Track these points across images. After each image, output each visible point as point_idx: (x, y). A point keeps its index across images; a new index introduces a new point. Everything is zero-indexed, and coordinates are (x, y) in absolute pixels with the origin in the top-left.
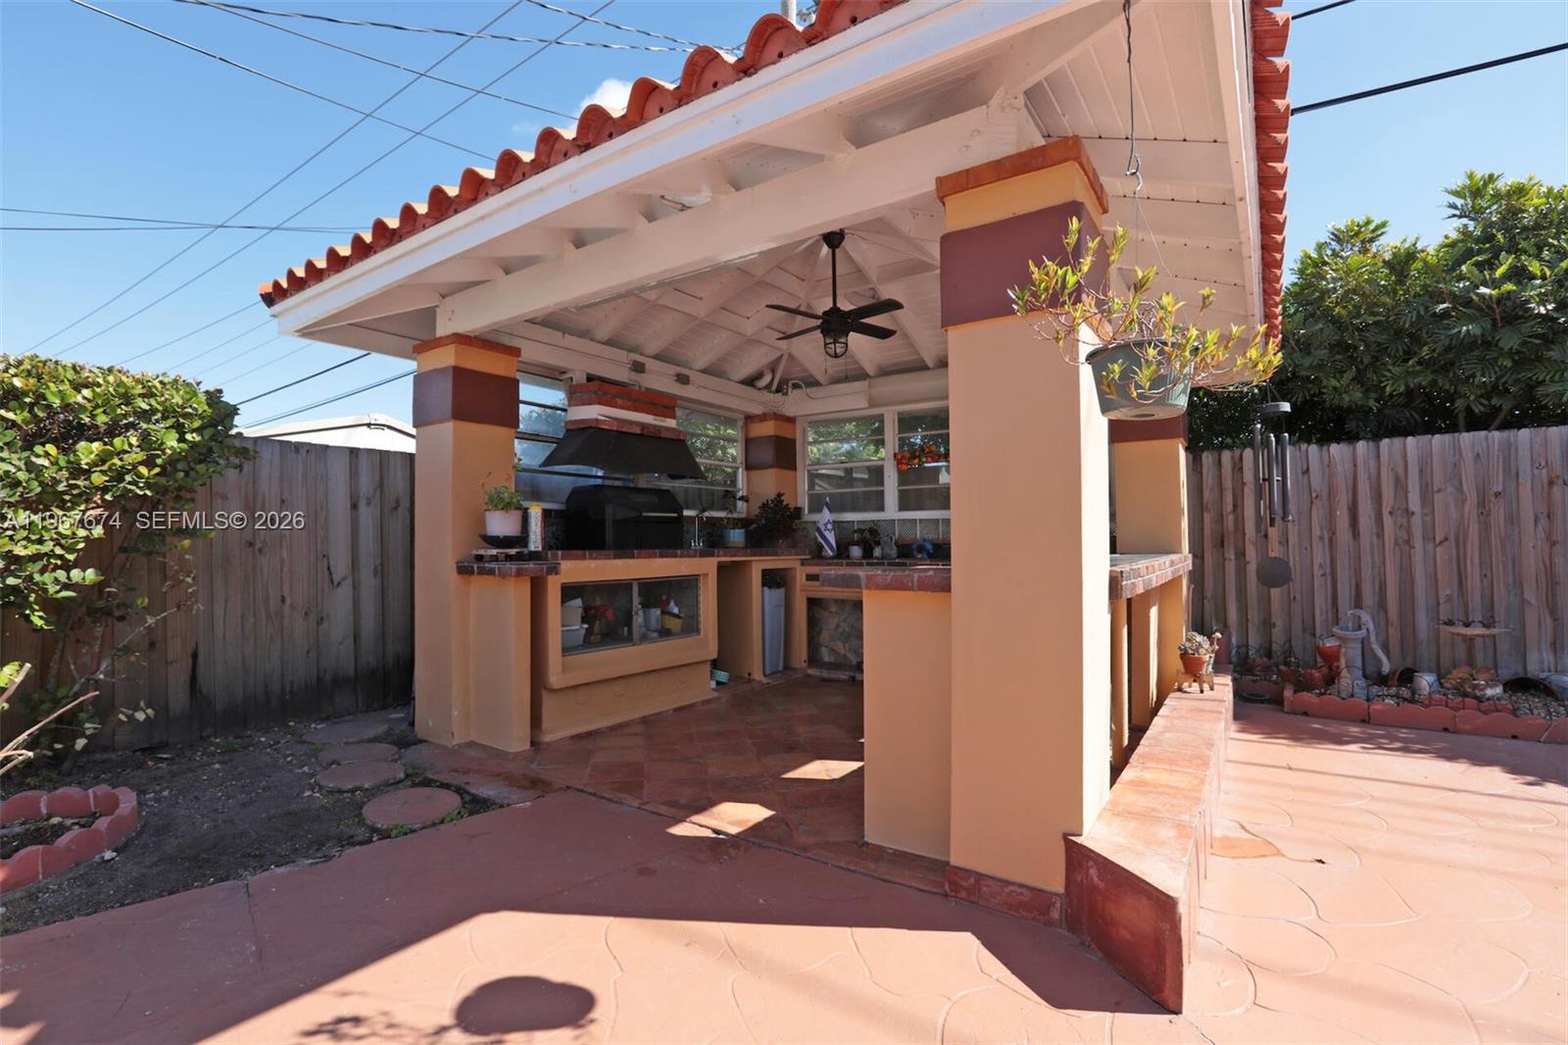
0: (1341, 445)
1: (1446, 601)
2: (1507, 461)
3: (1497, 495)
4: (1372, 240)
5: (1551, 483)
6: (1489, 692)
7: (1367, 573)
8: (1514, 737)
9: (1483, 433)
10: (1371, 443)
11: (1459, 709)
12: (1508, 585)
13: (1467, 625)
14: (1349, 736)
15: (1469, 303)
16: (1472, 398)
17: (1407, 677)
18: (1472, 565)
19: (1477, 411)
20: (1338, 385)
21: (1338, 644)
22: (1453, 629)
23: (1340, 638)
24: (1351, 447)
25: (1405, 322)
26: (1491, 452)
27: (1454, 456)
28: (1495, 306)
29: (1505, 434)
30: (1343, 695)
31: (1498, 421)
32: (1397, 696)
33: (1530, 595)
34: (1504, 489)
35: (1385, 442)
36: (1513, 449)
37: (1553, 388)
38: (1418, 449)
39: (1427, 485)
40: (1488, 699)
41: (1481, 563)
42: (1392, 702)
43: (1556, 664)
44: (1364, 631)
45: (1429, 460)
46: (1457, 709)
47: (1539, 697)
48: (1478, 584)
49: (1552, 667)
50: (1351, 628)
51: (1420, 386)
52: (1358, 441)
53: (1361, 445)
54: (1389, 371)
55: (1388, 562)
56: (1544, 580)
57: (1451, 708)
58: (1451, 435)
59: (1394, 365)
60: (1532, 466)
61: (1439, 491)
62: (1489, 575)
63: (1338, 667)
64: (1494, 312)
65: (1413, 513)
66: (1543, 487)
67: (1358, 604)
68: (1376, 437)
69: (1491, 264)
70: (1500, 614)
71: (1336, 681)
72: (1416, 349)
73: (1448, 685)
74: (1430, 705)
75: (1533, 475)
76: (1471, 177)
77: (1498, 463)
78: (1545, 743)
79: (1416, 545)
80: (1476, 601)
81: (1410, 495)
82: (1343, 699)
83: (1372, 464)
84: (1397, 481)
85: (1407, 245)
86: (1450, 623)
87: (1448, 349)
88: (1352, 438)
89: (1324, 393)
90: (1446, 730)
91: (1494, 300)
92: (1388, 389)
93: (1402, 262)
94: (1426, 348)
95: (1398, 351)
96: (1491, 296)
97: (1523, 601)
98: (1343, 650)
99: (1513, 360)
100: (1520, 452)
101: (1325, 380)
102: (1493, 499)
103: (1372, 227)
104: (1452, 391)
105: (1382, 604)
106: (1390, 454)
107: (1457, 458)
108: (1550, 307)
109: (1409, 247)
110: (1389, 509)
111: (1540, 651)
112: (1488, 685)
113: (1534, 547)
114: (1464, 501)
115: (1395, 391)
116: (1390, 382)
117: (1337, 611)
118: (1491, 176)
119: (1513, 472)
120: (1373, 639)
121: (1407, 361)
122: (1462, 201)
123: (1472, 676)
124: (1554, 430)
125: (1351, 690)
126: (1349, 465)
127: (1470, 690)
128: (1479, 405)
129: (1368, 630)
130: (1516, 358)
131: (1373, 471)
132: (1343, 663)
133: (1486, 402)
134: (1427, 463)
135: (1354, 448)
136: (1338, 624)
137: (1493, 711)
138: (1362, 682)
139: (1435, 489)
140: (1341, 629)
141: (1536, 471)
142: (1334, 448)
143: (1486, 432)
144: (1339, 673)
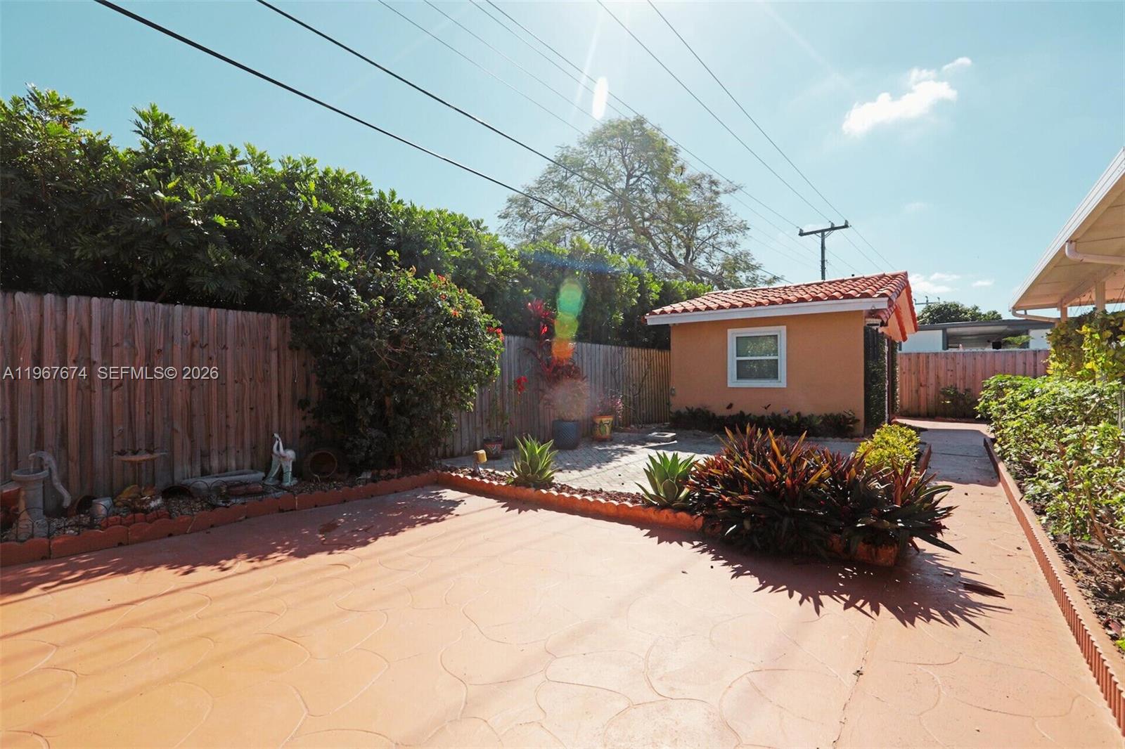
0: (28, 295)
1: (119, 435)
2: (166, 326)
3: (159, 351)
4: (71, 120)
5: (193, 345)
6: (153, 504)
7: (49, 417)
8: (170, 535)
9: (151, 304)
10: (59, 298)
11: (131, 524)
12: (164, 418)
13: (135, 453)
14: (29, 579)
15: (148, 201)
16: (145, 276)
17: (85, 504)
18: (139, 404)
19: (147, 286)
20: (28, 238)
21: (17, 488)
22: (125, 458)
23: (19, 482)
24: (39, 298)
25: (95, 200)
26: (156, 319)
27: (130, 318)
28: (165, 210)
29: (166, 307)
30: (22, 537)
31: (161, 297)
32: (78, 525)
33: (177, 426)
34: (164, 348)
35: (72, 299)
36: (171, 318)
37: (198, 280)
38: (101, 308)
39: (107, 340)
40: (152, 510)
41: (146, 403)
42: (72, 531)
43: (192, 471)
44: (46, 472)
45: (110, 320)
46: (128, 525)
47: (182, 499)
48: (143, 418)
49: (190, 476)
50: (32, 471)
51: (105, 258)
52: (46, 294)
53: (49, 297)
54: (80, 238)
55: (70, 405)
56: (186, 414)
57: (124, 525)
58: (129, 301)
59: (83, 233)
60: (182, 332)
61: (117, 345)
62: (151, 411)
63: (17, 510)
64: (164, 214)
65: (95, 362)
66: (188, 348)
67: (39, 445)
68: (64, 292)
69: (165, 178)
70: (158, 443)
71: (14, 524)
72: (104, 226)
73: (119, 504)
74: (107, 526)
75: (183, 339)
76: (154, 108)
77: (161, 328)
78: (189, 533)
79: (96, 390)
80: (141, 433)
81: (93, 348)
82: (22, 541)
83: (59, 316)
84: (82, 334)
85: (101, 138)
86: (122, 453)
87: (130, 233)
88: (40, 290)
89: (11, 242)
90: (120, 544)
91: (165, 205)
92: (77, 253)
93: (96, 151)
94: (112, 227)
95: (87, 223)
96: (163, 201)
97: (173, 429)
98: (23, 493)
99: (174, 254)
100: (176, 323)
101: (13, 229)
102: (156, 354)
103: (72, 108)
104: (130, 267)
105: (63, 443)
106: (76, 310)
107: (132, 319)
108: (200, 222)
109: (103, 141)
110: (73, 358)
111: (182, 465)
112: (152, 499)
113: (181, 391)
114: (136, 355)
115: (83, 256)
116: (80, 248)
117: (16, 454)
118: (167, 116)
119: (170, 335)
120: (55, 477)
121: (95, 234)
122: (146, 125)
123: (140, 494)
124: (196, 308)
125: (31, 532)
126: (34, 315)
127: (138, 506)
128: (150, 283)
129: (50, 469)
130: (176, 253)
131: (60, 322)
132: (22, 505)
133: (154, 281)
134: (108, 322)
135: (42, 299)
136: (16, 468)
137: (156, 519)
138: (42, 521)
139: (114, 344)
140: (22, 472)
141: (184, 336)
142: (20, 296)
143: (153, 303)
144: (18, 516)
